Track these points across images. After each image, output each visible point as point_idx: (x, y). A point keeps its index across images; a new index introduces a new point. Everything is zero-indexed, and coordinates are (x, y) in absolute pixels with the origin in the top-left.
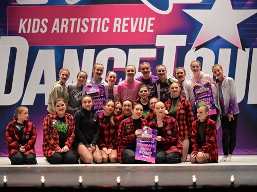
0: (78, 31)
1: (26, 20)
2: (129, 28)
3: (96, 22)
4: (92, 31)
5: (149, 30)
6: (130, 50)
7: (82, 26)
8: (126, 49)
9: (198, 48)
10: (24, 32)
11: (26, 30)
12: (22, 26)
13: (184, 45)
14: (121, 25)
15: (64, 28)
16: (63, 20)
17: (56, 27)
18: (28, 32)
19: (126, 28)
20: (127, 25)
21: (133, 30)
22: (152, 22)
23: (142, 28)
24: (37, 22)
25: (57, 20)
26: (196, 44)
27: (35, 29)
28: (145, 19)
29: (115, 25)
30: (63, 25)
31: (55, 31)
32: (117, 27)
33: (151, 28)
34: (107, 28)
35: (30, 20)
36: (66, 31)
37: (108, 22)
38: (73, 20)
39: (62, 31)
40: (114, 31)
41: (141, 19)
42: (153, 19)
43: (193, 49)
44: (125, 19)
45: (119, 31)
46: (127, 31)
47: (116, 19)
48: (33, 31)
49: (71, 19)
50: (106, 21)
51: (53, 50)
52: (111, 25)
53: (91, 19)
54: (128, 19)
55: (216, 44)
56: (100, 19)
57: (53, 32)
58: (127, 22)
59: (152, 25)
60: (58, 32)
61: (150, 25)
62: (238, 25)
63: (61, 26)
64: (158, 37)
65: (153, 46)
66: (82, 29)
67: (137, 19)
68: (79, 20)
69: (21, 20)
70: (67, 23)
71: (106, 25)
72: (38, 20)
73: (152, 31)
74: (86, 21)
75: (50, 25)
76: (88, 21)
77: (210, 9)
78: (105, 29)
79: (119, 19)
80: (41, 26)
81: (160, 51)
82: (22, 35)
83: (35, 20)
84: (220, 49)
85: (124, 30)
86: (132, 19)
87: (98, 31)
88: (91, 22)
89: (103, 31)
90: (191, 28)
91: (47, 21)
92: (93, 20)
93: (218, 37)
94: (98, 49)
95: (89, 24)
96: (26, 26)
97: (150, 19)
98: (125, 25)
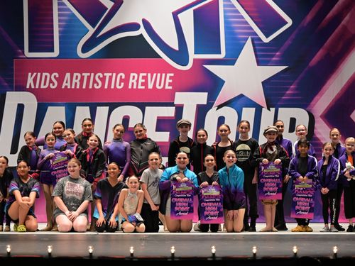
0: (91, 87)
1: (35, 74)
2: (145, 84)
3: (111, 78)
4: (106, 87)
5: (167, 87)
6: (147, 108)
7: (95, 81)
8: (142, 107)
9: (219, 107)
10: (33, 87)
11: (35, 85)
12: (30, 80)
13: (205, 103)
14: (137, 81)
15: (76, 83)
16: (75, 75)
17: (67, 82)
18: (37, 87)
19: (142, 84)
20: (144, 81)
21: (150, 86)
22: (171, 78)
23: (160, 85)
24: (46, 77)
25: (68, 75)
26: (217, 102)
27: (45, 84)
28: (164, 75)
29: (131, 81)
30: (74, 81)
31: (66, 87)
32: (133, 83)
33: (170, 84)
34: (122, 84)
35: (39, 74)
36: (78, 87)
37: (123, 77)
38: (86, 75)
39: (73, 87)
40: (130, 87)
41: (159, 75)
42: (172, 75)
43: (214, 108)
44: (141, 75)
45: (135, 87)
46: (143, 87)
47: (132, 75)
48: (42, 87)
49: (83, 74)
50: (121, 77)
51: (64, 107)
52: (126, 81)
53: (105, 74)
54: (145, 74)
55: (239, 102)
56: (114, 75)
57: (63, 87)
58: (143, 78)
59: (171, 81)
60: (69, 87)
61: (168, 81)
62: (263, 83)
63: (72, 81)
64: (177, 94)
65: (172, 104)
66: (95, 85)
67: (155, 75)
68: (92, 74)
69: (30, 74)
70: (79, 78)
71: (121, 80)
72: (48, 75)
73: (171, 88)
74: (99, 76)
75: (60, 80)
76: (101, 76)
77: (234, 65)
78: (120, 85)
79: (136, 75)
80: (51, 81)
81: (179, 109)
82: (30, 90)
83: (44, 74)
84: (243, 108)
85: (140, 87)
86: (149, 75)
87: (112, 87)
88: (105, 77)
89: (118, 87)
90: (212, 85)
91: (57, 76)
92: (108, 75)
93: (242, 96)
94: (112, 107)
95: (103, 80)
96: (35, 81)
97: (169, 75)
98: (141, 81)
